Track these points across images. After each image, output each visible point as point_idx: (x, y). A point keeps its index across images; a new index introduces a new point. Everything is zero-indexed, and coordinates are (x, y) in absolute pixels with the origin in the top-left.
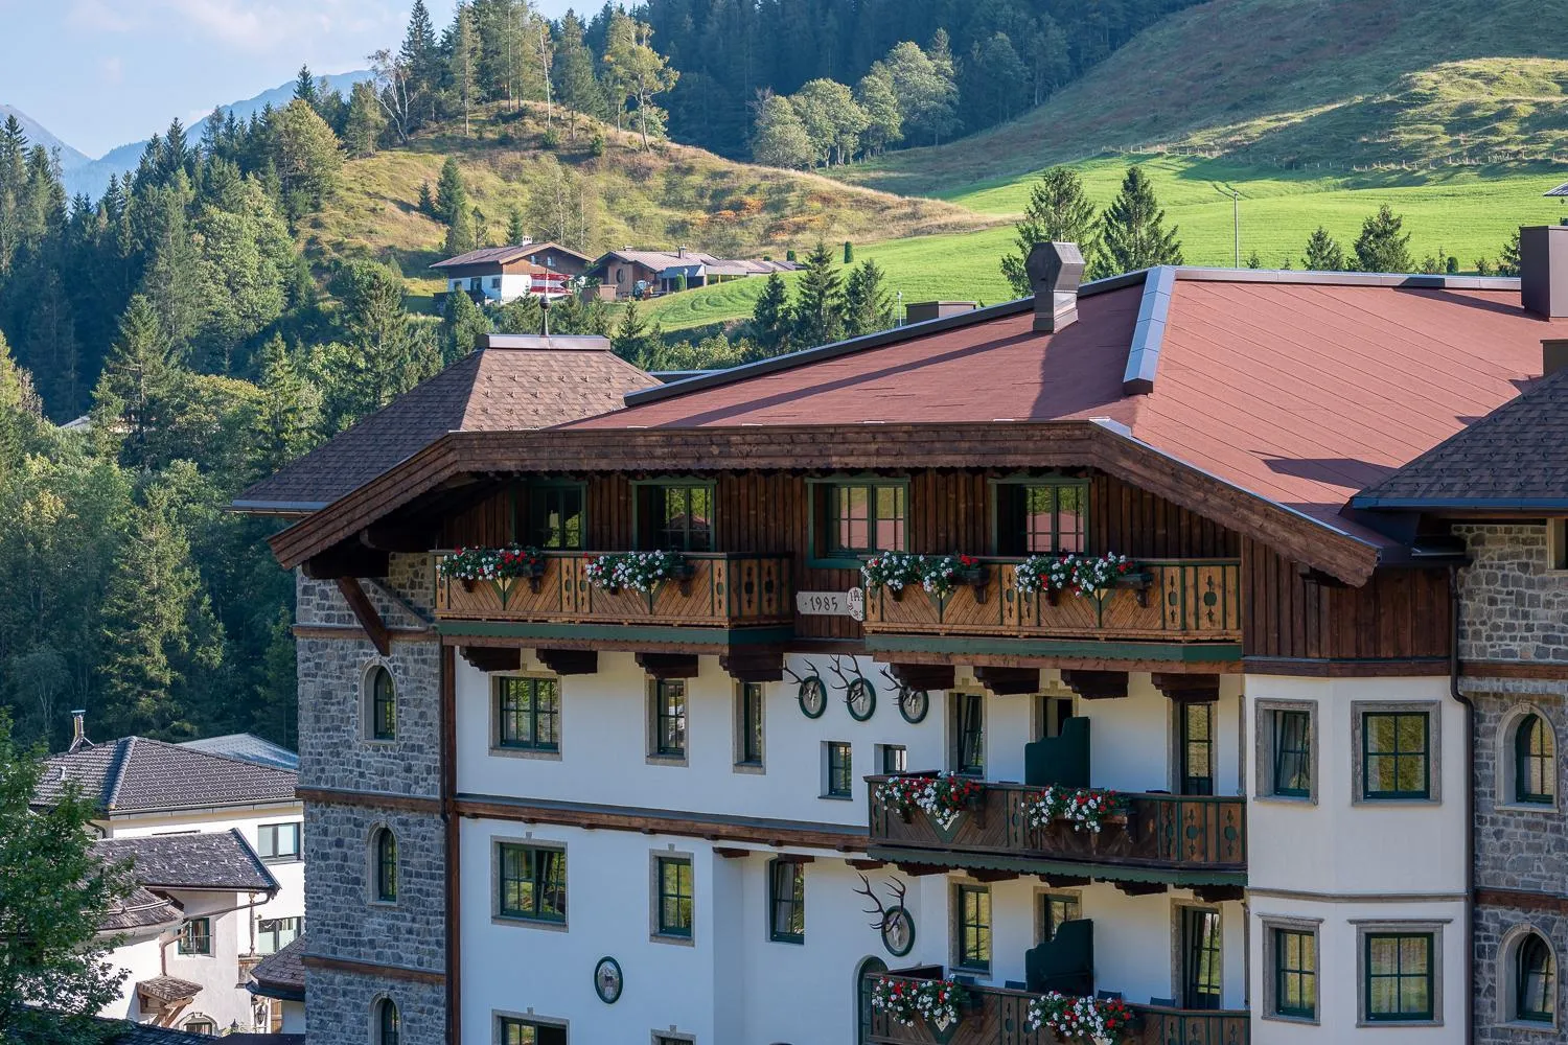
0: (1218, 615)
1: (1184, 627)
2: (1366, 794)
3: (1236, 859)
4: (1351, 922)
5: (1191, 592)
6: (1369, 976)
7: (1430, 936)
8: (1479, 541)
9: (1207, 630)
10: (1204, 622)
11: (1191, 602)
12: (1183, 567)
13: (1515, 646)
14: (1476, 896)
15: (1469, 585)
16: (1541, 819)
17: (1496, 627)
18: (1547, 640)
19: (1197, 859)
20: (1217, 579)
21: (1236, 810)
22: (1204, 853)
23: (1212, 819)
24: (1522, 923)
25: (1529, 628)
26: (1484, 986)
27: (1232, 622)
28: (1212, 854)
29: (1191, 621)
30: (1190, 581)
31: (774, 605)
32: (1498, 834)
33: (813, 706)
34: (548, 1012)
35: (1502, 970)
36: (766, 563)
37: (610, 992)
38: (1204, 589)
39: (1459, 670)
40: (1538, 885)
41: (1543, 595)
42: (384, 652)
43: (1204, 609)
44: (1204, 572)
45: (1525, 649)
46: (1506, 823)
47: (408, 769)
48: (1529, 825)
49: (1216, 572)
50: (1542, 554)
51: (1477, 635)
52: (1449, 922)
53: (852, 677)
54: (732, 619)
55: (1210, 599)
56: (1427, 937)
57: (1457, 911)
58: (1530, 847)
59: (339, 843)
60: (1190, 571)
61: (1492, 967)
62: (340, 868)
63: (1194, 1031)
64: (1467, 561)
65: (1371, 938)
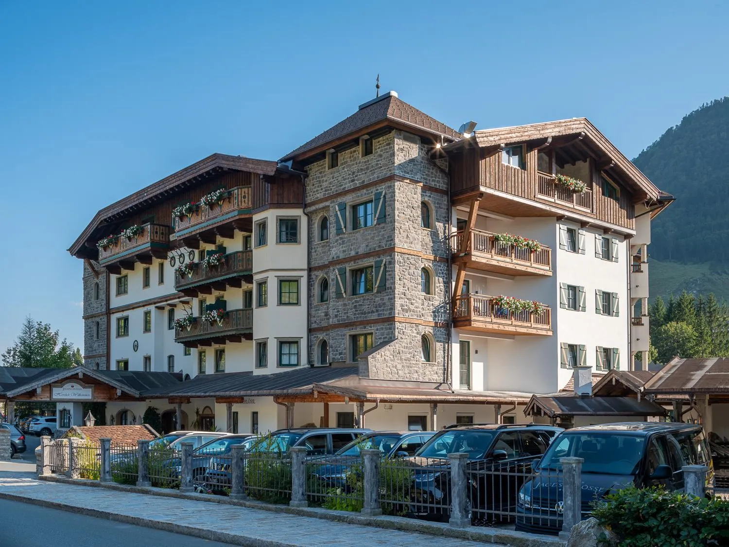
0: (246, 201)
1: (238, 205)
2: (280, 241)
3: (250, 267)
4: (275, 276)
5: (240, 196)
6: (281, 293)
7: (297, 281)
8: (311, 169)
9: (244, 205)
10: (243, 203)
11: (240, 198)
12: (238, 189)
13: (318, 195)
14: (310, 270)
15: (308, 182)
16: (325, 243)
17: (314, 192)
18: (326, 191)
19: (241, 268)
20: (246, 192)
21: (250, 253)
22: (243, 266)
23: (244, 257)
24: (320, 274)
25: (322, 189)
26: (312, 295)
27: (250, 203)
28: (245, 267)
29: (240, 203)
30: (240, 193)
31: (164, 239)
32: (315, 251)
33: (173, 264)
34: (125, 358)
35: (316, 290)
36: (161, 227)
37: (136, 349)
38: (243, 194)
39: (305, 206)
40: (324, 262)
41: (325, 179)
42: (98, 278)
43: (243, 200)
44: (243, 190)
45: (320, 196)
46: (317, 248)
47: (101, 306)
48: (323, 246)
49: (246, 190)
50: (325, 167)
51: (310, 195)
52: (302, 276)
53: (180, 254)
54: (151, 239)
55: (244, 197)
56: (296, 281)
57: (305, 274)
58: (323, 253)
59: (90, 328)
60: (240, 190)
61: (314, 289)
62: (90, 334)
63: (239, 314)
64: (307, 176)
65: (282, 282)
